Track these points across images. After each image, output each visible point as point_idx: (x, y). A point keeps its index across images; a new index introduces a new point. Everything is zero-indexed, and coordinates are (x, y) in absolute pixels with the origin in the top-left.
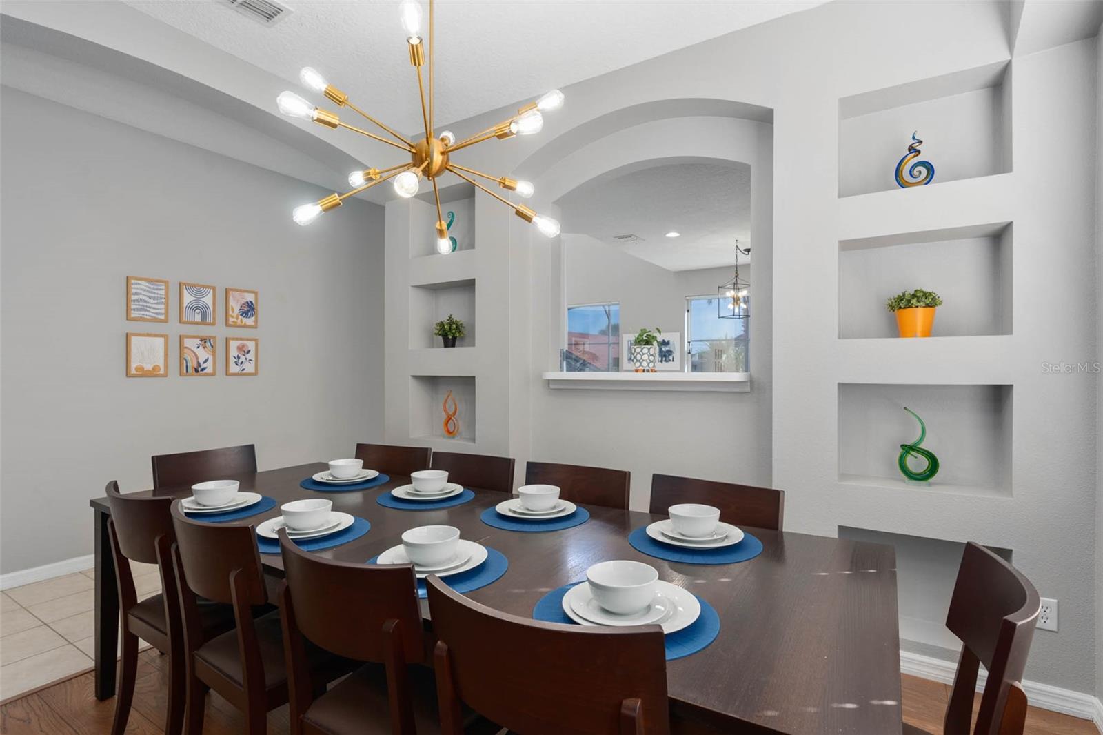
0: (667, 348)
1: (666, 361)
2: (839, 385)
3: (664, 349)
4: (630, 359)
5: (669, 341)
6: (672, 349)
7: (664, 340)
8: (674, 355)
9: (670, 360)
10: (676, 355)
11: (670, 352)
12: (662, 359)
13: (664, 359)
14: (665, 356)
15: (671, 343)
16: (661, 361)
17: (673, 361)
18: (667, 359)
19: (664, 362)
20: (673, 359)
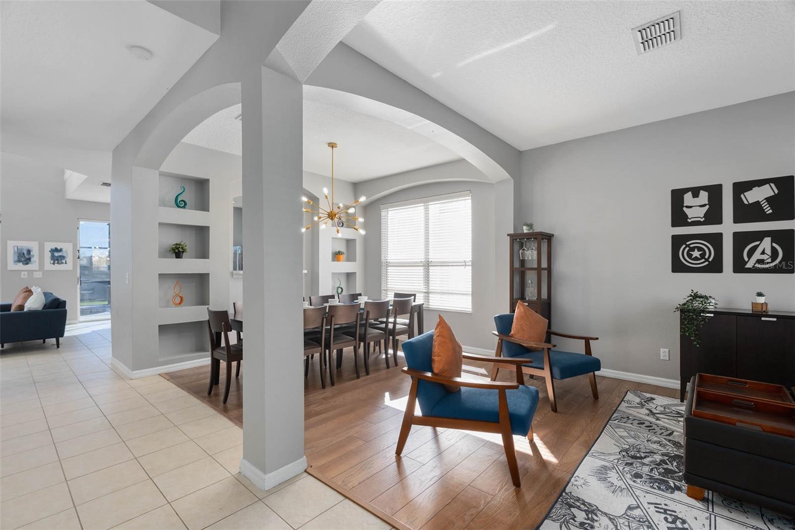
0: (60, 254)
1: (58, 263)
2: (332, 273)
3: (56, 254)
4: (19, 261)
5: (61, 249)
6: (64, 255)
7: (56, 248)
8: (67, 259)
9: (62, 263)
10: (69, 259)
11: (62, 257)
12: (54, 262)
13: (56, 262)
14: (57, 260)
15: (63, 250)
16: (54, 264)
17: (66, 263)
18: (60, 262)
19: (56, 264)
20: (66, 262)
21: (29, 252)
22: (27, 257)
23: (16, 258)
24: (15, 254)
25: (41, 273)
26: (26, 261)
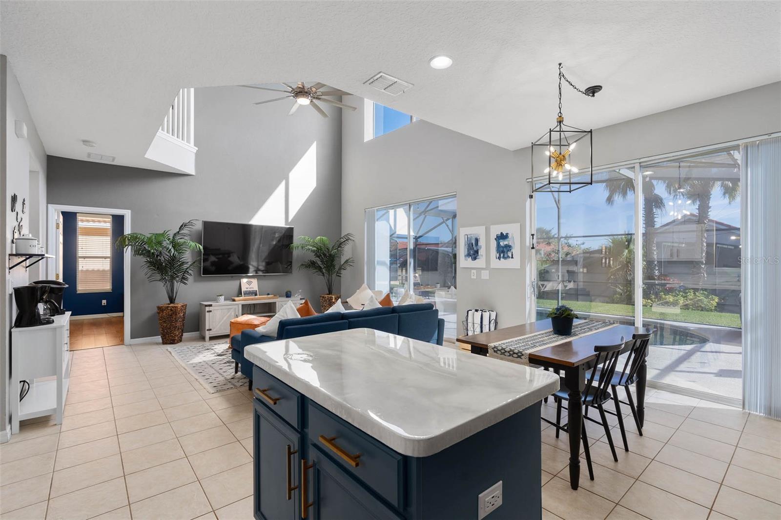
0: (506, 243)
1: (504, 257)
3: (502, 243)
4: (469, 255)
5: (507, 234)
6: (510, 244)
7: (502, 233)
8: (513, 250)
9: (508, 257)
10: (516, 251)
11: (508, 247)
12: (500, 255)
13: (502, 255)
14: (503, 252)
15: (510, 236)
16: (499, 258)
17: (512, 258)
18: (506, 256)
19: (501, 259)
20: (512, 255)
21: (477, 240)
22: (475, 249)
23: (466, 253)
24: (465, 245)
25: (488, 271)
26: (474, 254)
